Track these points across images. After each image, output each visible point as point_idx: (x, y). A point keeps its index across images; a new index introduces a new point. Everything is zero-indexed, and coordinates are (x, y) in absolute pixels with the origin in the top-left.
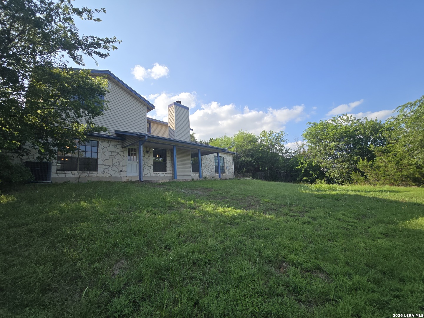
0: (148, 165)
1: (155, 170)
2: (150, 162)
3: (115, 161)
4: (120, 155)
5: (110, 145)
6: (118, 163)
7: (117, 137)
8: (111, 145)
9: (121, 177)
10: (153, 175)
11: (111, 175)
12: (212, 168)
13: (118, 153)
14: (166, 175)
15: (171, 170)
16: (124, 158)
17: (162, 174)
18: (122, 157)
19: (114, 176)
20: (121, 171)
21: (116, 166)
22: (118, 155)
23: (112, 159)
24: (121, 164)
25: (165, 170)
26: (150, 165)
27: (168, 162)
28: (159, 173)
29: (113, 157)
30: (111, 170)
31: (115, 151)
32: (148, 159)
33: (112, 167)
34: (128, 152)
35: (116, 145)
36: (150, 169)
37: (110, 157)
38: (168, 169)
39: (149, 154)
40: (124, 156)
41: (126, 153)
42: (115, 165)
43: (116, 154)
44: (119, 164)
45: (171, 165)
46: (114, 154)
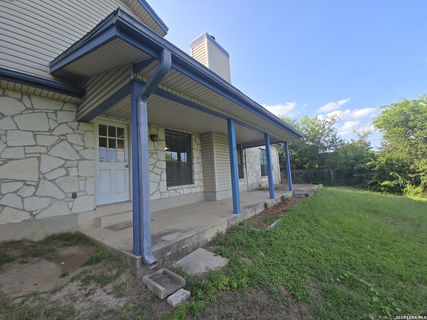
0: (155, 170)
1: (170, 182)
2: (158, 164)
3: (48, 163)
4: (72, 144)
5: (28, 109)
6: (63, 172)
7: (59, 84)
8: (33, 108)
9: (76, 215)
10: (167, 195)
11: (31, 213)
12: (258, 169)
13: (63, 138)
14: (193, 191)
15: (202, 179)
16: (85, 154)
17: (184, 190)
18: (77, 152)
19: (44, 215)
20: (74, 196)
21: (53, 181)
22: (64, 143)
23: (39, 158)
24: (73, 172)
25: (190, 180)
26: (158, 171)
27: (195, 161)
28: (180, 187)
29: (44, 150)
30: (34, 195)
31: (51, 131)
32: (154, 156)
33: (37, 187)
34: (98, 136)
35: (55, 112)
36: (161, 180)
37: (28, 150)
38: (195, 177)
39: (156, 143)
40: (85, 148)
41: (93, 138)
42: (49, 177)
43: (53, 140)
44: (68, 174)
45: (201, 167)
46: (46, 140)
